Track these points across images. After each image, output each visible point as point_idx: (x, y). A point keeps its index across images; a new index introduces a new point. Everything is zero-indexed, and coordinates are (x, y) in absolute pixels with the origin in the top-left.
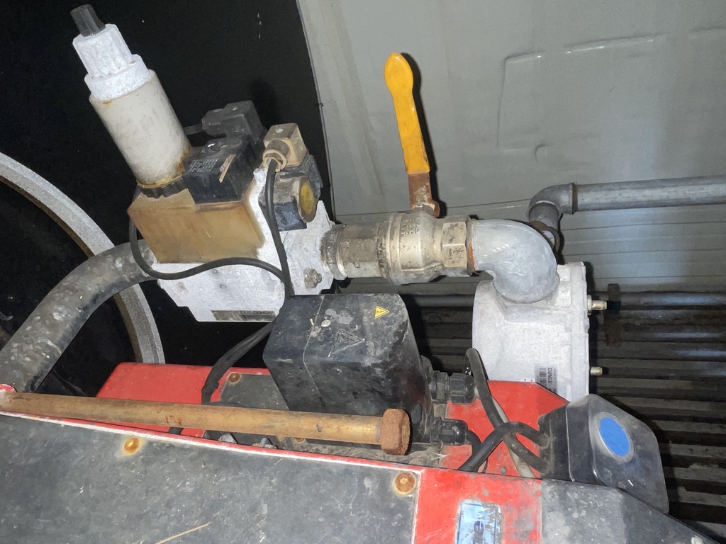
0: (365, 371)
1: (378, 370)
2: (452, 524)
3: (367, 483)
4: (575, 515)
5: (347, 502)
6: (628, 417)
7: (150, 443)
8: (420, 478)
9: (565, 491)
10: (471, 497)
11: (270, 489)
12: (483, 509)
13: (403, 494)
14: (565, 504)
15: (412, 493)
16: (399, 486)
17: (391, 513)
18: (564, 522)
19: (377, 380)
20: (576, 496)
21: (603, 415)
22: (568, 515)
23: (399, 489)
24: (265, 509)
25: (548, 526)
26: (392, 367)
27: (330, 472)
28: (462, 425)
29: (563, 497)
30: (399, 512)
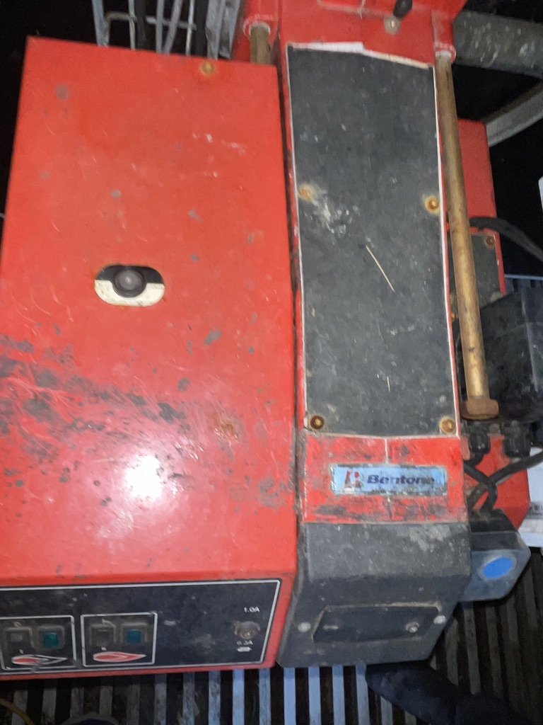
0: (526, 378)
1: (528, 388)
2: (428, 462)
3: (443, 399)
4: (451, 544)
5: (428, 387)
6: (514, 578)
7: (437, 219)
8: (453, 436)
9: (464, 537)
10: (449, 473)
11: (425, 328)
12: (443, 482)
13: (441, 425)
14: (455, 537)
15: (442, 432)
16: (445, 423)
17: (427, 420)
18: (445, 536)
19: (518, 387)
20: (463, 545)
21: (514, 560)
22: (450, 539)
23: (444, 422)
24: (411, 328)
25: (440, 526)
26: (533, 398)
27: (444, 370)
28: (487, 450)
29: (461, 536)
30: (429, 425)
